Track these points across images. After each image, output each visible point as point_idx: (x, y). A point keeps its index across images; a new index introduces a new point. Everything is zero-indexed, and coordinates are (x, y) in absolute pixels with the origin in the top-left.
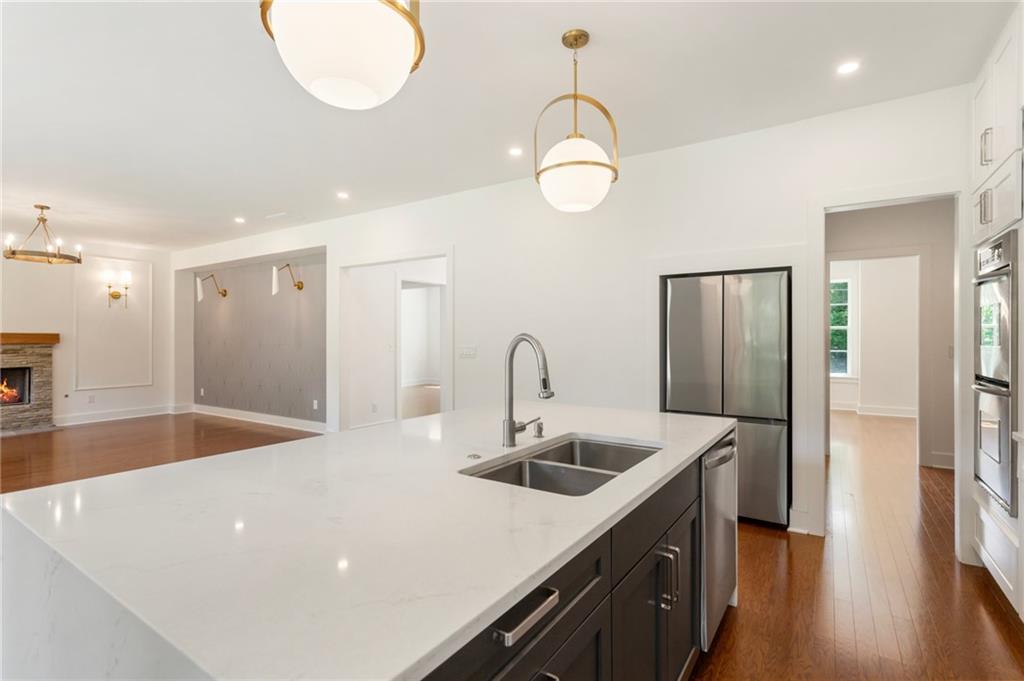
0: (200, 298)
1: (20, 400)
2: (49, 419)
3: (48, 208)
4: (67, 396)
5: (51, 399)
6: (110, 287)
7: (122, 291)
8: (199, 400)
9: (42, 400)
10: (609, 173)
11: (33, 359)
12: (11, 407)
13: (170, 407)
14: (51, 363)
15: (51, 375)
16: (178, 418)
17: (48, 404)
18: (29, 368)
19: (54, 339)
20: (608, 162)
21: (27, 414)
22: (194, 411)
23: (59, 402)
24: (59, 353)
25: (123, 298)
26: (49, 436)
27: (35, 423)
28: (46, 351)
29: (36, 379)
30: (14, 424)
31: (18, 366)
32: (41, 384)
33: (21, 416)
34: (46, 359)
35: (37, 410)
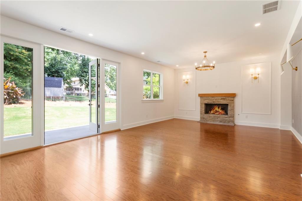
2: (233, 122)
3: (207, 52)
4: (239, 115)
5: (234, 115)
6: (252, 75)
7: (257, 76)
9: (231, 115)
11: (228, 101)
12: (223, 116)
14: (234, 103)
18: (228, 104)
19: (233, 96)
21: (227, 119)
22: (291, 130)
23: (236, 116)
24: (237, 100)
27: (229, 122)
28: (232, 99)
29: (229, 108)
30: (224, 121)
31: (225, 103)
32: (230, 109)
33: (225, 119)
34: (232, 102)
35: (230, 118)
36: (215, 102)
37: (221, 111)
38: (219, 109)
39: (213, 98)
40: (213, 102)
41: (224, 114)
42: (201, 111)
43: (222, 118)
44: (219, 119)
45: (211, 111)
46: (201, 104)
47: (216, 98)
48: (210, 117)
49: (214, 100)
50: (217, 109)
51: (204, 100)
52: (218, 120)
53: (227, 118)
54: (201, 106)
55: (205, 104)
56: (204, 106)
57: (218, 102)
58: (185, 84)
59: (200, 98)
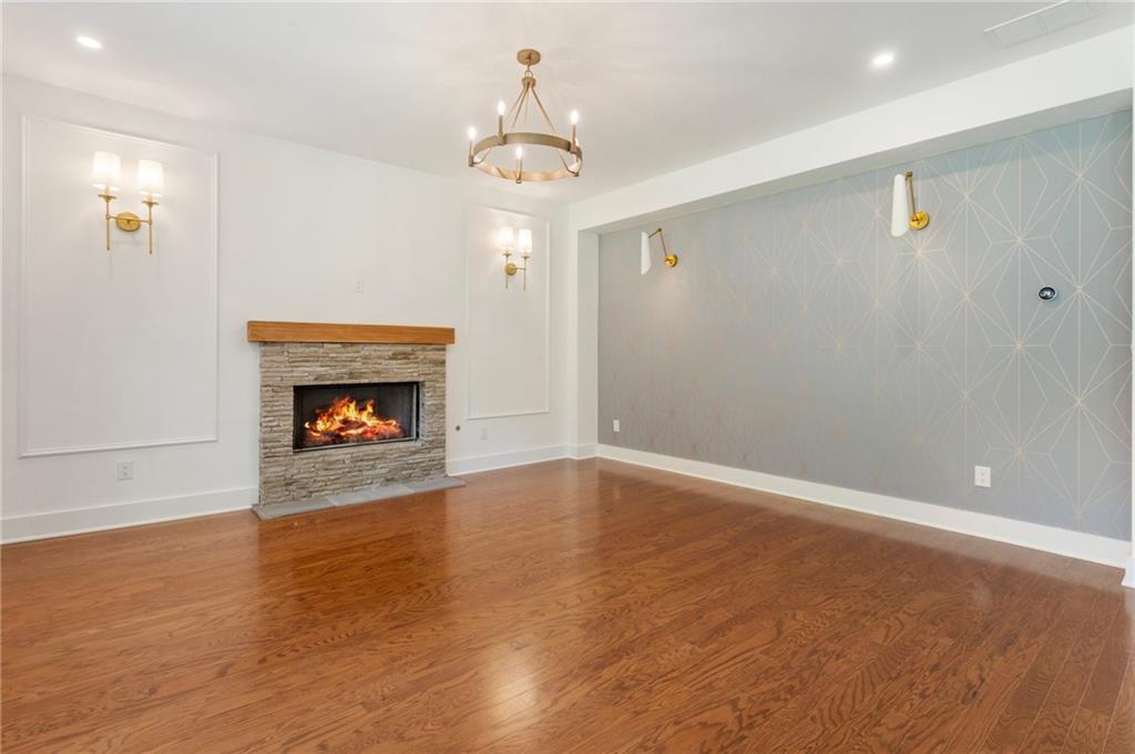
1: (406, 433)
2: (442, 466)
4: (458, 428)
5: (444, 433)
6: (507, 255)
7: (519, 263)
8: (606, 436)
9: (433, 434)
11: (424, 368)
12: (394, 446)
13: (571, 448)
14: (444, 375)
15: (443, 396)
16: (584, 465)
17: (439, 443)
18: (417, 383)
19: (443, 337)
22: (598, 455)
23: (451, 438)
26: (438, 497)
27: (426, 472)
28: (440, 356)
29: (428, 400)
30: (404, 473)
31: (408, 380)
32: (434, 409)
33: (409, 460)
34: (439, 368)
35: (429, 450)
36: (361, 375)
37: (372, 422)
38: (365, 413)
39: (349, 353)
40: (351, 375)
41: (393, 438)
42: (263, 441)
43: (395, 459)
45: (313, 422)
46: (269, 388)
47: (366, 351)
48: (328, 465)
49: (353, 360)
50: (351, 412)
51: (293, 363)
52: (377, 476)
53: (417, 456)
54: (265, 403)
55: (296, 388)
56: (288, 400)
57: (378, 372)
58: (116, 234)
59: (264, 354)
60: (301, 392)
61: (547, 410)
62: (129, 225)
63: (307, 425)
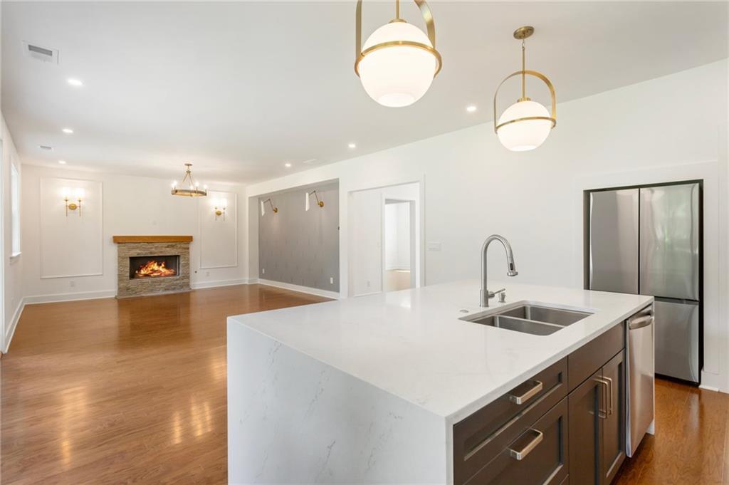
0: (263, 213)
1: (175, 274)
2: (188, 285)
3: (191, 165)
4: (196, 272)
5: (189, 274)
6: (215, 209)
7: (222, 211)
8: (262, 276)
9: (185, 274)
10: (550, 123)
11: (180, 250)
12: (171, 278)
13: (246, 280)
14: (188, 253)
15: (188, 260)
16: (252, 287)
17: (187, 276)
18: (178, 256)
19: (188, 239)
20: (549, 116)
21: (178, 282)
22: (259, 283)
23: (192, 275)
24: (194, 248)
25: (222, 214)
26: (188, 294)
27: (182, 287)
28: (185, 246)
29: (182, 262)
30: (172, 287)
31: (174, 254)
33: (175, 282)
34: (187, 250)
35: (183, 279)
36: (155, 253)
39: (150, 246)
40: (151, 253)
41: (171, 275)
42: (119, 275)
43: (169, 282)
44: (163, 285)
45: (139, 270)
46: (121, 258)
47: (156, 245)
49: (151, 248)
50: (155, 267)
51: (129, 249)
52: (161, 288)
54: (119, 263)
55: (130, 258)
56: (128, 262)
57: (161, 252)
58: (69, 211)
59: (119, 247)
60: (132, 259)
61: (236, 265)
62: (73, 207)
63: (137, 272)
